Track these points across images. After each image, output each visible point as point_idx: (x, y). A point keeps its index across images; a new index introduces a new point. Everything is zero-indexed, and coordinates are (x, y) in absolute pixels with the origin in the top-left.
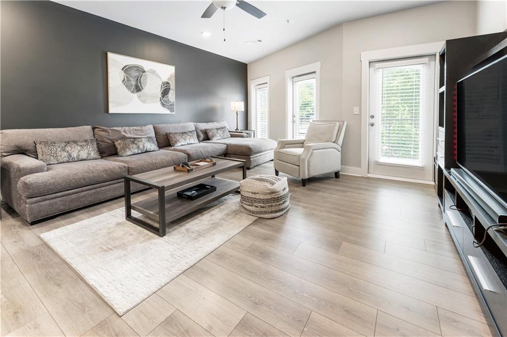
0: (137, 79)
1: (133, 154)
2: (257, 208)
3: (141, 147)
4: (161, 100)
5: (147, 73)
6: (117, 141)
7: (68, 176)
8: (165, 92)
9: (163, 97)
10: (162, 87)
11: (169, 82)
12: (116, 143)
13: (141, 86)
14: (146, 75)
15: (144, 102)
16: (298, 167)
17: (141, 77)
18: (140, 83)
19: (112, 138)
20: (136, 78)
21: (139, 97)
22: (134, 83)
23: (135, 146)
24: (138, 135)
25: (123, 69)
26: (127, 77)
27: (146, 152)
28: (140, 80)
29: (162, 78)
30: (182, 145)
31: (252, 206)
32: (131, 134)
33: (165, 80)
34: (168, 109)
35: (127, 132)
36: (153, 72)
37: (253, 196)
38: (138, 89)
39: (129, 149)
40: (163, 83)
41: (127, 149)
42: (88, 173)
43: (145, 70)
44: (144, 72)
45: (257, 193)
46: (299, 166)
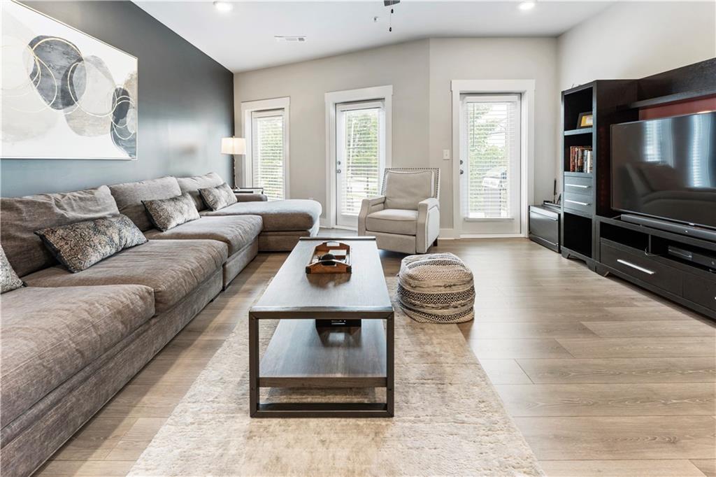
0: (66, 76)
1: (103, 260)
2: (456, 309)
3: (116, 239)
4: (112, 129)
5: (86, 64)
6: (53, 232)
7: (40, 357)
8: (120, 112)
9: (117, 121)
10: (114, 99)
11: (127, 90)
12: (52, 239)
13: (74, 93)
14: (83, 68)
15: (79, 131)
16: (414, 237)
17: (73, 72)
18: (72, 84)
19: (30, 225)
20: (63, 72)
21: (69, 119)
22: (57, 83)
23: (104, 239)
24: (90, 211)
25: (32, 44)
26: (41, 65)
27: (125, 249)
28: (71, 77)
29: (115, 81)
30: (178, 225)
31: (447, 307)
32: (73, 210)
33: (120, 84)
34: (126, 148)
35: (66, 207)
36: (98, 63)
37: (448, 291)
38: (66, 99)
39: (94, 248)
40: (116, 90)
41: (90, 250)
42: (86, 331)
43: (83, 55)
44: (80, 60)
45: (454, 285)
46: (415, 235)
